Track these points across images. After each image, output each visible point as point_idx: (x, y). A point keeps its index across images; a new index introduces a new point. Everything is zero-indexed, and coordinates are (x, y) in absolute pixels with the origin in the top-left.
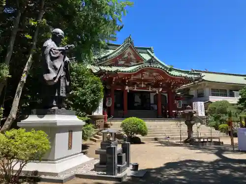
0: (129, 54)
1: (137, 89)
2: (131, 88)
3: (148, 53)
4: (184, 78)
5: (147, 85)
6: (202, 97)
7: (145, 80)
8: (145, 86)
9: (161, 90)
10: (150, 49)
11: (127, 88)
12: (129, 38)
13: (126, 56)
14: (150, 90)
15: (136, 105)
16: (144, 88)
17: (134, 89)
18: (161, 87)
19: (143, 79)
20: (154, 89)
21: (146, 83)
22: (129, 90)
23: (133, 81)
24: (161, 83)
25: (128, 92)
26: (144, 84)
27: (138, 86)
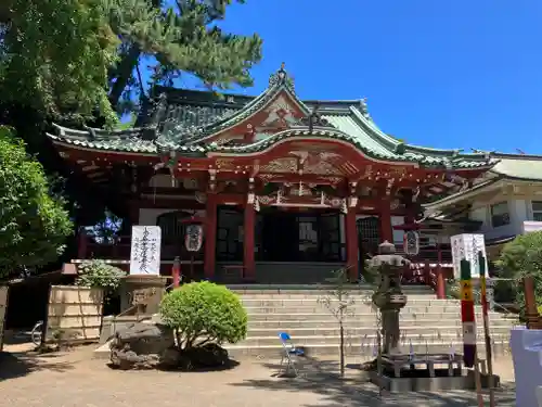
0: (281, 112)
1: (282, 201)
2: (267, 200)
3: (352, 114)
5: (312, 190)
6: (504, 223)
7: (309, 177)
8: (308, 192)
9: (354, 202)
10: (357, 104)
11: (251, 198)
12: (282, 71)
13: (272, 117)
14: (322, 205)
15: (302, 248)
16: (303, 199)
17: (275, 201)
18: (354, 195)
19: (301, 172)
20: (336, 202)
21: (312, 185)
22: (261, 204)
23: (273, 179)
24: (355, 184)
25: (258, 209)
26: (306, 187)
27: (286, 192)
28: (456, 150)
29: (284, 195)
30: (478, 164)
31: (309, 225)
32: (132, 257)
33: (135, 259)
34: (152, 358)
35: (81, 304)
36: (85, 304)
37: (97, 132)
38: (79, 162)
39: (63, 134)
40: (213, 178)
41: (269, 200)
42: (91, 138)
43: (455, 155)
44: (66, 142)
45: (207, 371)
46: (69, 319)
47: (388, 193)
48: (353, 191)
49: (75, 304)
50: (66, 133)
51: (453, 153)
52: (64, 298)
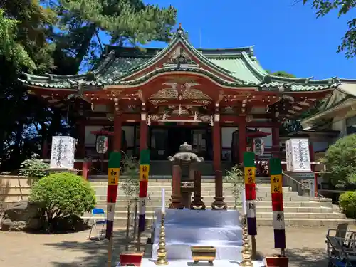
2: (156, 118)
3: (242, 57)
4: (257, 89)
5: (189, 110)
7: (185, 102)
8: (185, 112)
9: (217, 118)
12: (180, 29)
14: (195, 120)
17: (161, 119)
18: (217, 113)
19: (180, 98)
20: (205, 118)
21: (188, 107)
22: (151, 121)
23: (160, 103)
24: (217, 105)
25: (149, 124)
26: (184, 108)
27: (170, 112)
28: (307, 79)
29: (168, 114)
30: (321, 87)
31: (200, 135)
32: (52, 157)
33: (54, 158)
34: (21, 224)
35: (20, 188)
36: (23, 187)
37: (54, 77)
38: (45, 97)
39: (29, 79)
40: (116, 104)
41: (158, 117)
42: (50, 81)
43: (306, 82)
44: (30, 84)
45: (57, 233)
46: (11, 197)
47: (243, 110)
48: (217, 110)
49: (16, 187)
50: (31, 78)
51: (305, 80)
52: (8, 184)
